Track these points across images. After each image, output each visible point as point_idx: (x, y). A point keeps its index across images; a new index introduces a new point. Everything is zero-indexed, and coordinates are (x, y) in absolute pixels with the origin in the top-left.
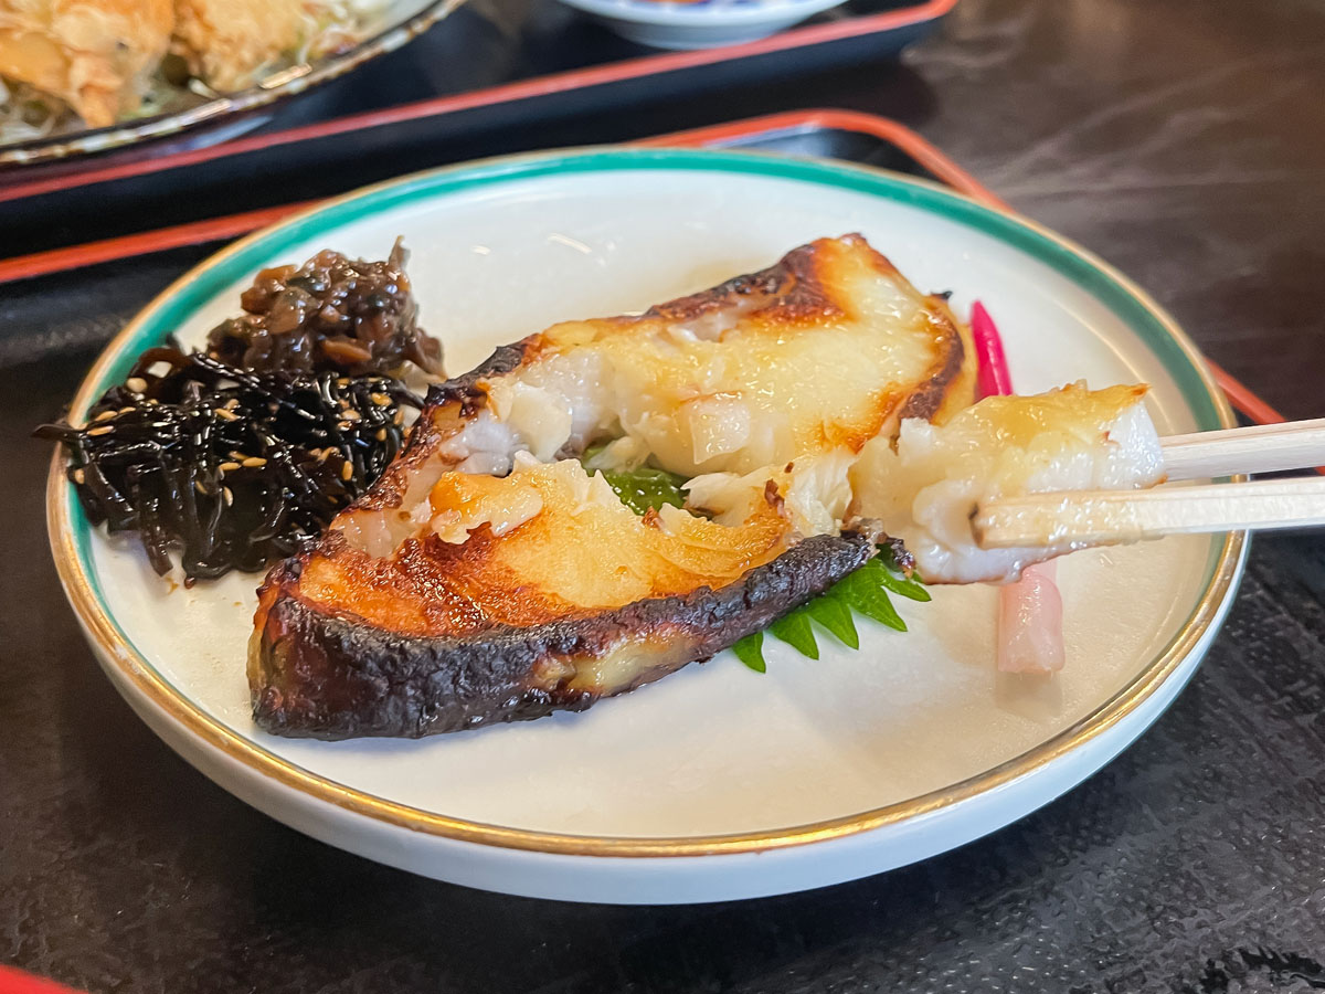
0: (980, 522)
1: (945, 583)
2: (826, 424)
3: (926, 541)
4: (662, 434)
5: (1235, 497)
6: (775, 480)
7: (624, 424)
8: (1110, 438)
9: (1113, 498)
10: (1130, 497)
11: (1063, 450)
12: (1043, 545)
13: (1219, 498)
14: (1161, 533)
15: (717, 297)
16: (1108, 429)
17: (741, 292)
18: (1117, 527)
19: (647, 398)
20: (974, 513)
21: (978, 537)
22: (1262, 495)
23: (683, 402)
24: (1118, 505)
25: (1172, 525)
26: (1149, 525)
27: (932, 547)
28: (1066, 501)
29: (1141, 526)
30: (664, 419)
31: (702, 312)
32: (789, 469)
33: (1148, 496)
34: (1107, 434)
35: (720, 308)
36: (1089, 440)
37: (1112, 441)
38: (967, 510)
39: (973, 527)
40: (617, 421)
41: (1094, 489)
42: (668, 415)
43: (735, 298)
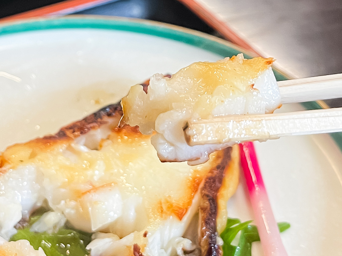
0: (189, 132)
1: (170, 161)
2: (163, 201)
3: (162, 141)
4: (73, 212)
5: (315, 117)
6: (138, 244)
7: (51, 205)
8: (254, 87)
9: (255, 119)
10: (263, 118)
11: (231, 94)
12: (220, 143)
13: (308, 118)
14: (278, 136)
15: (97, 119)
16: (253, 83)
17: (109, 115)
18: (257, 134)
19: (63, 190)
20: (186, 127)
21: (188, 139)
22: (328, 116)
23: (84, 194)
24: (258, 122)
25: (284, 132)
26: (273, 133)
27: (164, 144)
28: (232, 121)
29: (269, 133)
30: (73, 203)
31: (89, 129)
32: (145, 235)
33: (272, 118)
34: (253, 85)
35: (99, 126)
36: (244, 89)
37: (255, 89)
38: (183, 125)
39: (185, 134)
40: (46, 201)
41: (245, 114)
42: (76, 201)
43: (106, 119)
